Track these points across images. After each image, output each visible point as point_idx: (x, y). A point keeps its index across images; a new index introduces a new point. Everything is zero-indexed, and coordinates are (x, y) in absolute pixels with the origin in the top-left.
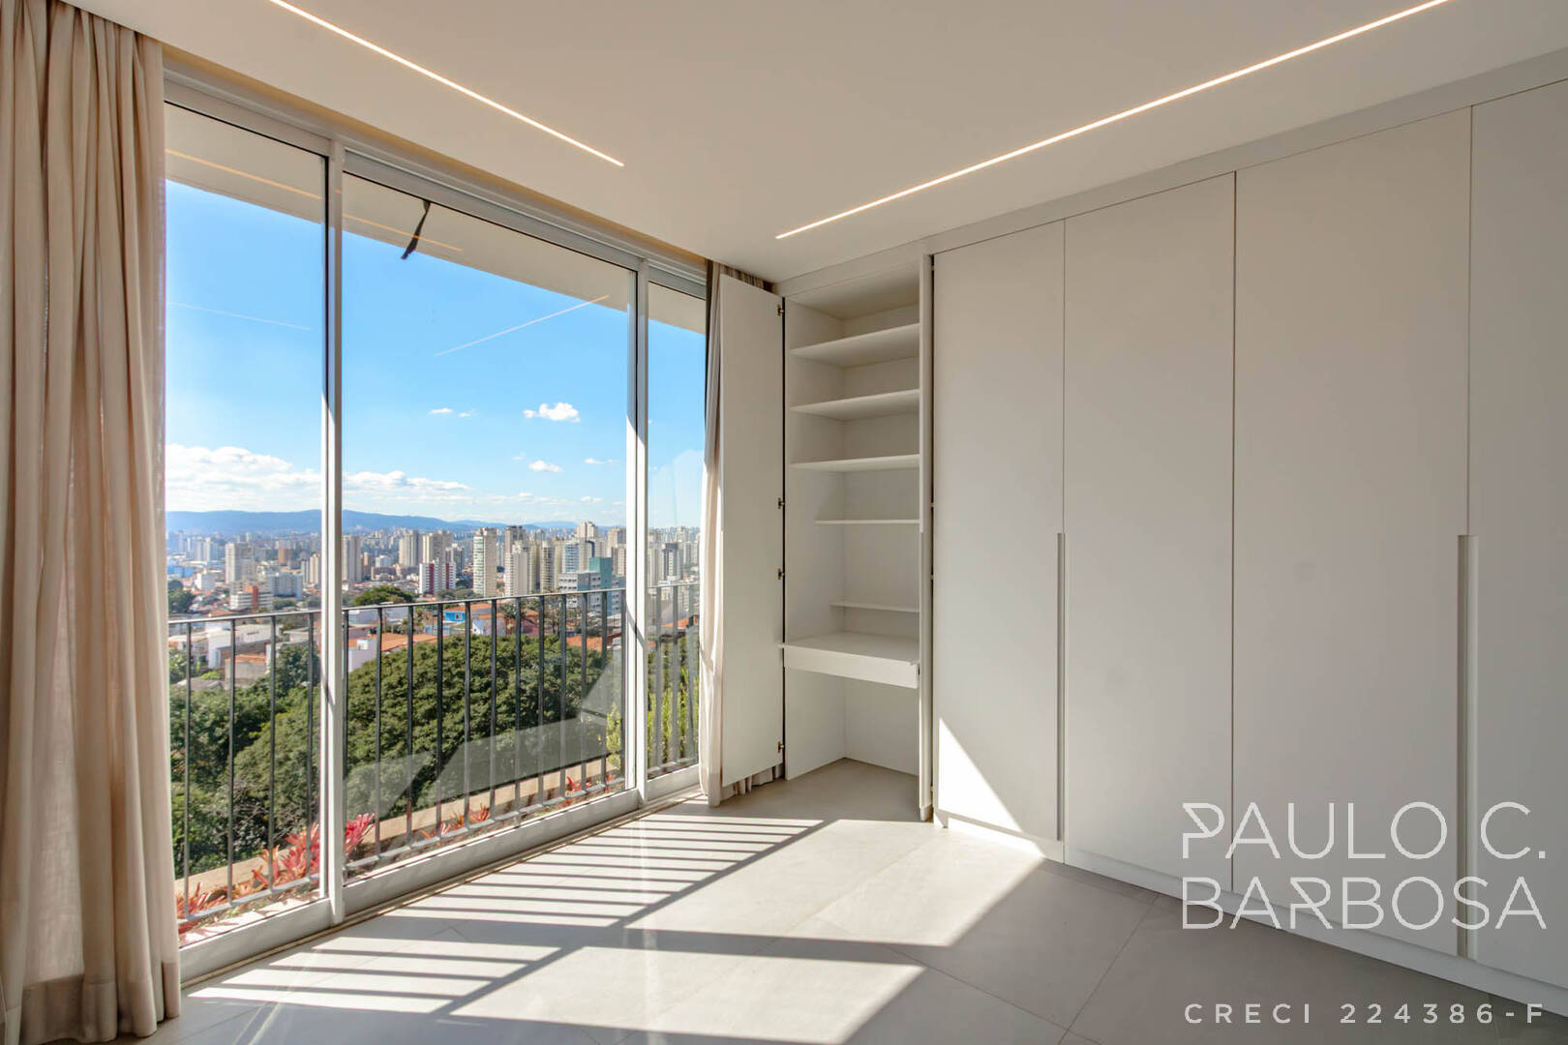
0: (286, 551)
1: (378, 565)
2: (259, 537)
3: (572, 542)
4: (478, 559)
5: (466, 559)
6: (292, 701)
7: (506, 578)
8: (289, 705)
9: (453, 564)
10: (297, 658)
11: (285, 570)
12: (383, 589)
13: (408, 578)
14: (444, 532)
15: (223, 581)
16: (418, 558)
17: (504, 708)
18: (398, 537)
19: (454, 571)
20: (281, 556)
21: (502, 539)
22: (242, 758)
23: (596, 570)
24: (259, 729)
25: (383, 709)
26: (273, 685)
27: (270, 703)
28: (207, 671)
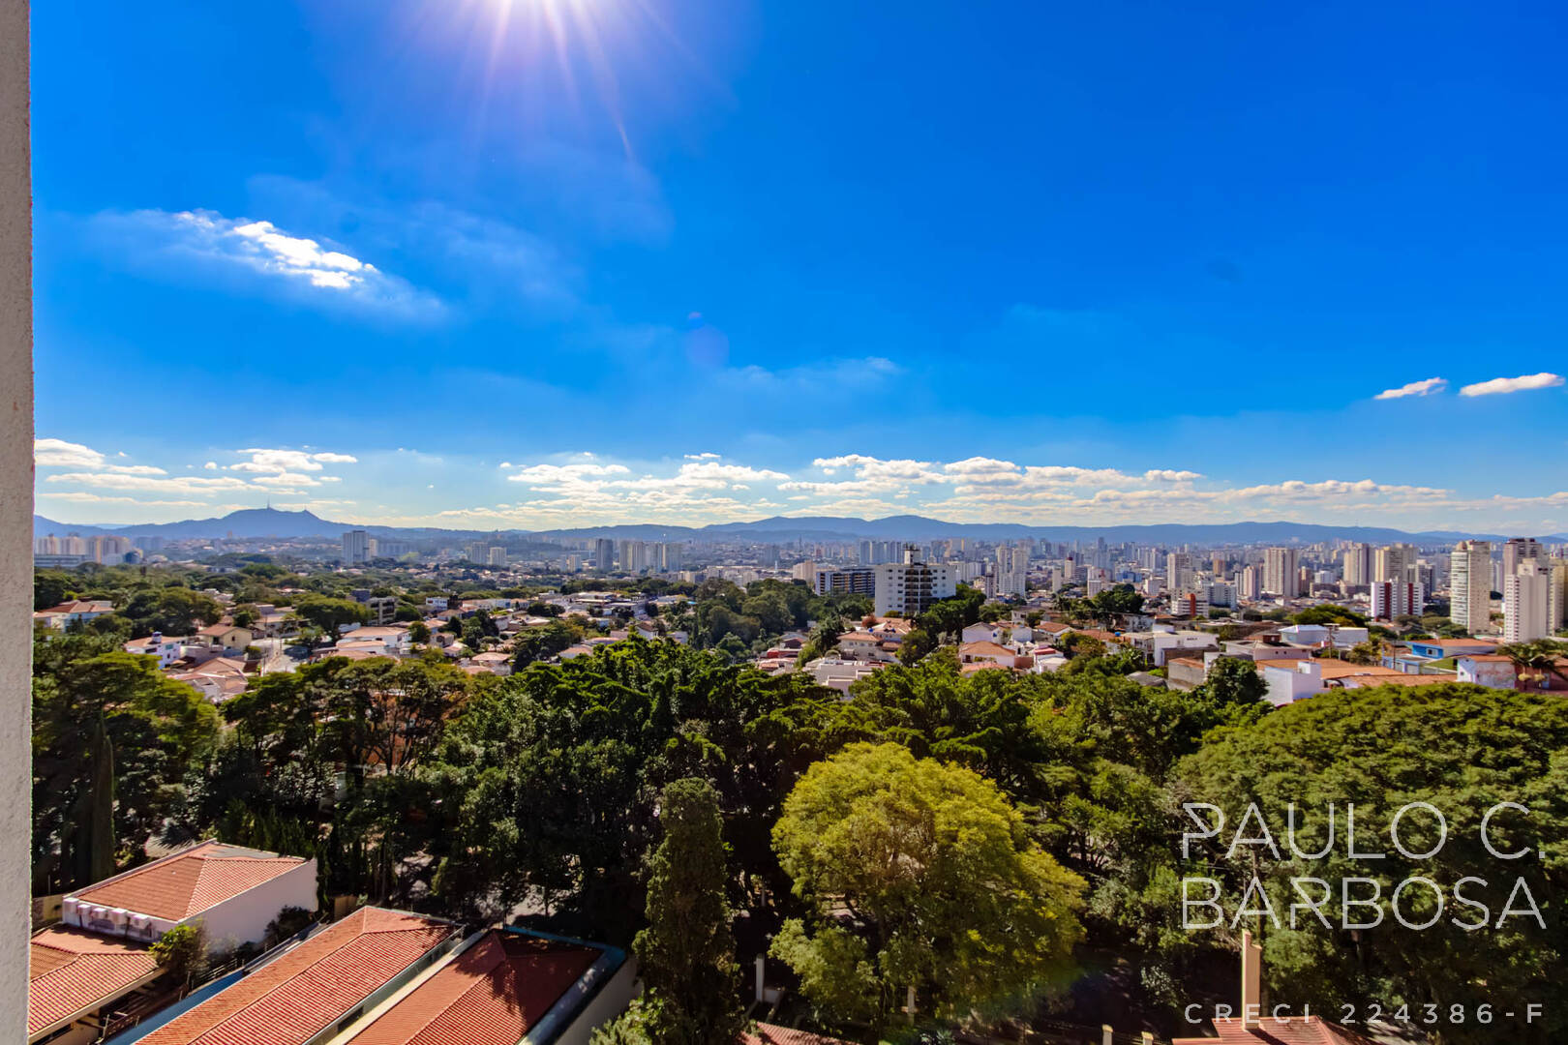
1: (1318, 581)
2: (1196, 548)
4: (1457, 581)
5: (1439, 580)
6: (1230, 714)
7: (1506, 607)
8: (1227, 717)
9: (1419, 585)
10: (1233, 670)
11: (1220, 581)
12: (1327, 609)
13: (1356, 597)
14: (1406, 546)
15: (1166, 587)
16: (1368, 575)
18: (1343, 551)
19: (1420, 595)
20: (1216, 566)
21: (1497, 556)
22: (1186, 762)
24: (1200, 737)
25: (1341, 754)
26: (1210, 693)
27: (1209, 712)
28: (1154, 667)
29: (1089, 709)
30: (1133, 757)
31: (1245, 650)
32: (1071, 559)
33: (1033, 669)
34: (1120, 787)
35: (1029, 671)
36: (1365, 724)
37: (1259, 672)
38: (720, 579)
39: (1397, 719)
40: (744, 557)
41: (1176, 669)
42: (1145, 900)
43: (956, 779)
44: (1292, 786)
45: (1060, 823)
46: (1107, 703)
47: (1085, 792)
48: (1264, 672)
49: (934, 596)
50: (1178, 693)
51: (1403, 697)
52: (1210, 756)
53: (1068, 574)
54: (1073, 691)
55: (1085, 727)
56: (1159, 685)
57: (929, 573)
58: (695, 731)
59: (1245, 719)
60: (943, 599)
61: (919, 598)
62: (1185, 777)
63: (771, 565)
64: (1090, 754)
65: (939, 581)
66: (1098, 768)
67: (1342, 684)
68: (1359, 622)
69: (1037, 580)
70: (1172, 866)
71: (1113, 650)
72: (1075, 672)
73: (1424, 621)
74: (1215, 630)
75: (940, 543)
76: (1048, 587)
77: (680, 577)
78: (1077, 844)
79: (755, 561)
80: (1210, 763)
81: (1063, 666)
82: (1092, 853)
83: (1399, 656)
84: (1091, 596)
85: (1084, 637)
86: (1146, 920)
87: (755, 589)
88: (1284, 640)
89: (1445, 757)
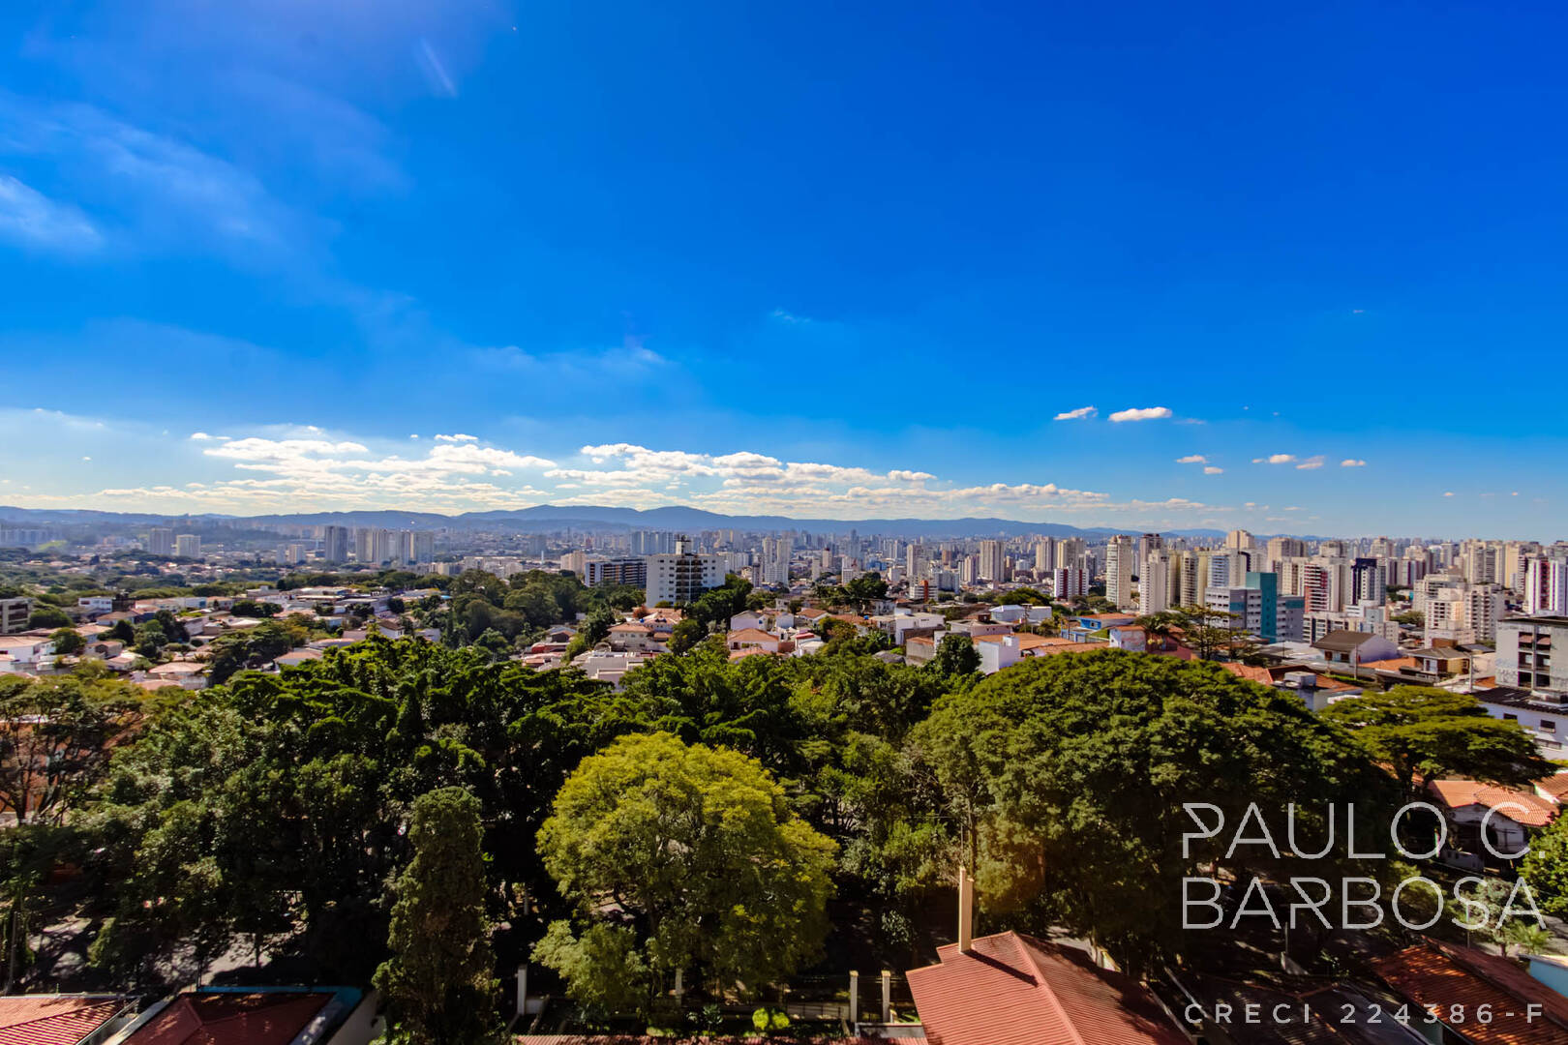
0: (948, 553)
1: (1018, 568)
2: (929, 540)
3: (1221, 552)
4: (1111, 567)
5: (1099, 567)
6: (953, 684)
7: (1141, 588)
8: (950, 687)
9: (1086, 571)
10: (956, 645)
11: (947, 568)
12: (1024, 591)
13: (1044, 581)
14: (1078, 540)
15: (905, 575)
16: (1053, 564)
17: (1158, 738)
18: (1036, 543)
19: (1086, 578)
20: (944, 557)
21: (1136, 547)
22: (919, 728)
23: (1255, 586)
24: (930, 705)
25: (1031, 712)
26: (939, 667)
27: (937, 683)
28: (896, 646)
29: (842, 687)
30: (877, 727)
31: (964, 628)
32: (828, 549)
33: (795, 653)
34: (866, 755)
35: (791, 655)
36: (1048, 685)
37: (975, 647)
38: (480, 571)
39: (1067, 681)
40: (508, 545)
41: (913, 648)
42: (885, 853)
43: (724, 761)
44: (997, 741)
45: (816, 793)
46: (857, 681)
47: (837, 761)
48: (979, 647)
49: (704, 585)
50: (914, 667)
51: (1074, 662)
52: (937, 721)
53: (826, 564)
54: (829, 671)
55: (839, 703)
56: (899, 662)
57: (700, 563)
58: (453, 737)
59: (964, 687)
60: (713, 589)
61: (690, 587)
62: (918, 741)
63: (537, 556)
64: (842, 727)
65: (709, 572)
66: (849, 739)
67: (1033, 654)
68: (1045, 601)
69: (799, 570)
70: (907, 820)
71: (863, 632)
72: (830, 654)
73: (1089, 600)
74: (942, 612)
75: (710, 534)
76: (808, 575)
77: (431, 570)
78: (830, 811)
79: (519, 552)
80: (937, 727)
81: (820, 649)
82: (843, 818)
83: (1073, 628)
84: (845, 583)
85: (838, 622)
86: (886, 870)
87: (518, 580)
88: (993, 618)
89: (1099, 708)
